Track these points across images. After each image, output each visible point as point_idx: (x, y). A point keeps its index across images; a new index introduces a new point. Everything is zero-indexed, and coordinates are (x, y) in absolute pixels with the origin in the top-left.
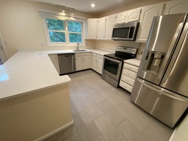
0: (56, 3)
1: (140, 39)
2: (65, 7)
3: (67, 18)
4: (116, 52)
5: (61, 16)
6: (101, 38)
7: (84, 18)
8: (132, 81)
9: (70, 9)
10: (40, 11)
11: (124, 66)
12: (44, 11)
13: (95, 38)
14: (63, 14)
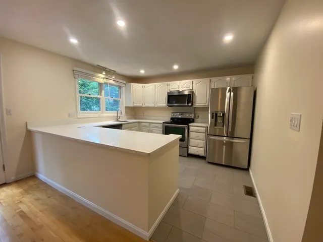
0: (96, 63)
1: (197, 104)
2: (106, 68)
3: (105, 80)
4: (171, 119)
5: (99, 77)
6: (151, 105)
7: (125, 82)
8: (202, 143)
9: (111, 72)
10: (73, 70)
11: (190, 130)
12: (84, 71)
13: (141, 105)
14: (102, 75)
